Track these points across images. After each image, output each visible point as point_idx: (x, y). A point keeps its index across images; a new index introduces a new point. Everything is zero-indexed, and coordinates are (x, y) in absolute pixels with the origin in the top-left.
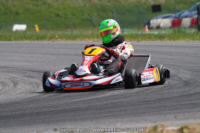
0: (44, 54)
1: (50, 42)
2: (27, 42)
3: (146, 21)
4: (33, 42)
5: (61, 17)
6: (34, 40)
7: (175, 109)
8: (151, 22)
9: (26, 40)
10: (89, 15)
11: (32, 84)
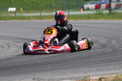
0: (25, 28)
1: (28, 21)
2: (16, 21)
3: (81, 6)
4: (19, 21)
5: (35, 3)
6: (19, 19)
7: (97, 64)
8: (84, 6)
9: (15, 20)
10: (50, 2)
11: (18, 47)
